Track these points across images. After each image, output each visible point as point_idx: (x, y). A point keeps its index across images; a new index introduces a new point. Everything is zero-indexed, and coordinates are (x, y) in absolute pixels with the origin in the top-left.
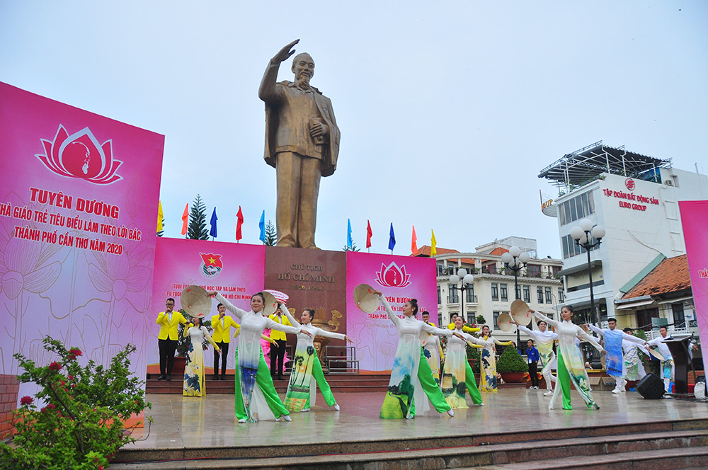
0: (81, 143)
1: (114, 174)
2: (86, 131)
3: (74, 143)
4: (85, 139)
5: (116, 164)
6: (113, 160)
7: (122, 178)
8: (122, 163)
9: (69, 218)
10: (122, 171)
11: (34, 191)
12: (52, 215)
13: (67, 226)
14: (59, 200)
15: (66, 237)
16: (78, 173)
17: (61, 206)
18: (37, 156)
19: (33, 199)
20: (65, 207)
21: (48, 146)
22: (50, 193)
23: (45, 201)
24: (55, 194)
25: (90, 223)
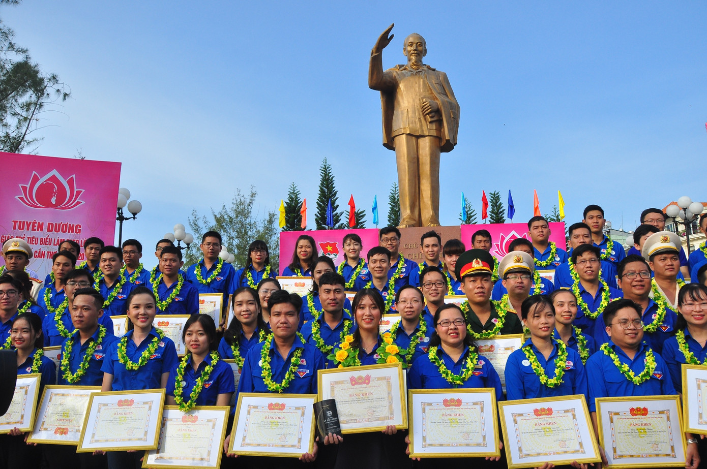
0: (50, 182)
1: (77, 200)
2: (54, 172)
3: (44, 183)
4: (54, 178)
5: (78, 193)
6: (76, 190)
7: (83, 202)
8: (83, 191)
9: (41, 238)
10: (83, 198)
11: (15, 222)
12: (28, 238)
13: (40, 244)
14: (34, 226)
15: (40, 252)
16: (48, 204)
17: (35, 230)
18: (17, 197)
19: (15, 228)
20: (38, 230)
21: (25, 188)
22: (27, 222)
23: (23, 229)
24: (30, 223)
25: (58, 240)
